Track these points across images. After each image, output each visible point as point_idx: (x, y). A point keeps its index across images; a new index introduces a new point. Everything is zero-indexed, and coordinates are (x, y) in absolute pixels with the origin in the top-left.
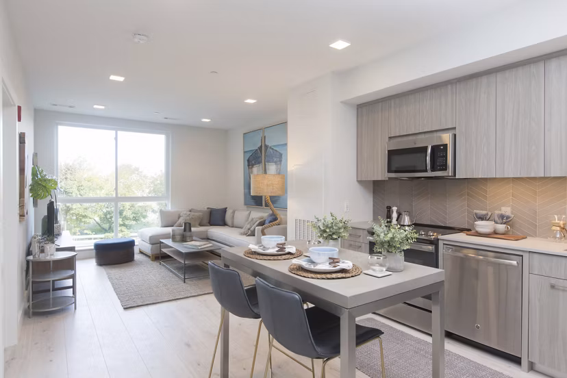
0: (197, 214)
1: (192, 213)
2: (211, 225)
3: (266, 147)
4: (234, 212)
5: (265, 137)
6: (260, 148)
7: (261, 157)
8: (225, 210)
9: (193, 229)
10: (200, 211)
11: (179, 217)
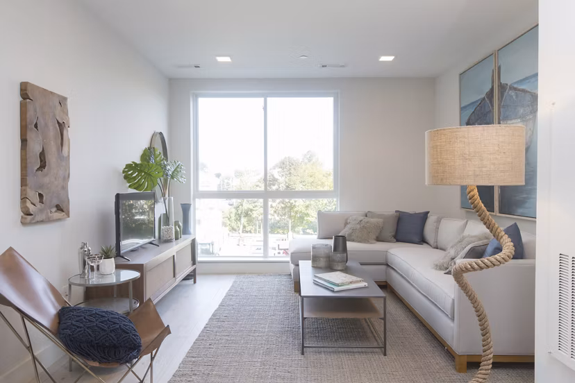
0: (373, 220)
1: (367, 219)
2: (398, 241)
3: (502, 88)
4: (439, 221)
5: (499, 68)
6: (490, 94)
7: (491, 112)
8: (425, 216)
9: (350, 245)
10: (379, 216)
11: (346, 224)
